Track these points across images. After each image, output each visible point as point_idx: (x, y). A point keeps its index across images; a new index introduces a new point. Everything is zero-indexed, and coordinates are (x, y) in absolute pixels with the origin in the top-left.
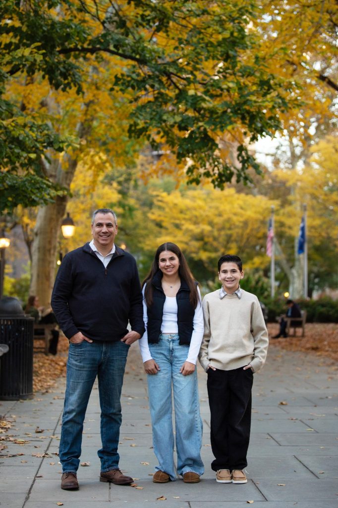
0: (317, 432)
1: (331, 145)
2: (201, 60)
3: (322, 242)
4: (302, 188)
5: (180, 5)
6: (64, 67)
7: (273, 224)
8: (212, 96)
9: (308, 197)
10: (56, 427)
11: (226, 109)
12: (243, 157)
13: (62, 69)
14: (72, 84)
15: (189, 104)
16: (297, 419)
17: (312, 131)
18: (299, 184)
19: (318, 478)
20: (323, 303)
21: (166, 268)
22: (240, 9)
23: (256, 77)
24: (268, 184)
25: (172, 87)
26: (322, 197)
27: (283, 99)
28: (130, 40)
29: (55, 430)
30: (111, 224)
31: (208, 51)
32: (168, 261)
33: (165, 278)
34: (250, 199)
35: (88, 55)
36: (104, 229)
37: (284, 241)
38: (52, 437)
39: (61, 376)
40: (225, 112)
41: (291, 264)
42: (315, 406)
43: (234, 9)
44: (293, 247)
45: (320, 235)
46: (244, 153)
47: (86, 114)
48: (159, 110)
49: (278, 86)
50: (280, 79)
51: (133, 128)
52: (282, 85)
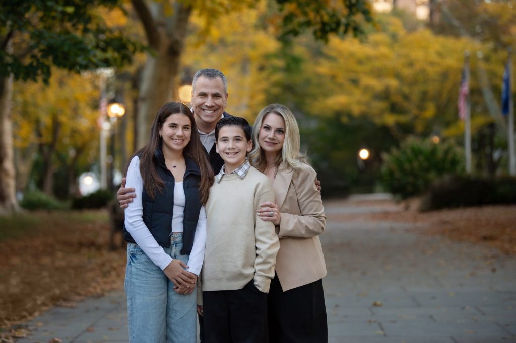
7: (467, 75)
16: (375, 322)
21: (175, 138)
30: (219, 93)
36: (209, 101)
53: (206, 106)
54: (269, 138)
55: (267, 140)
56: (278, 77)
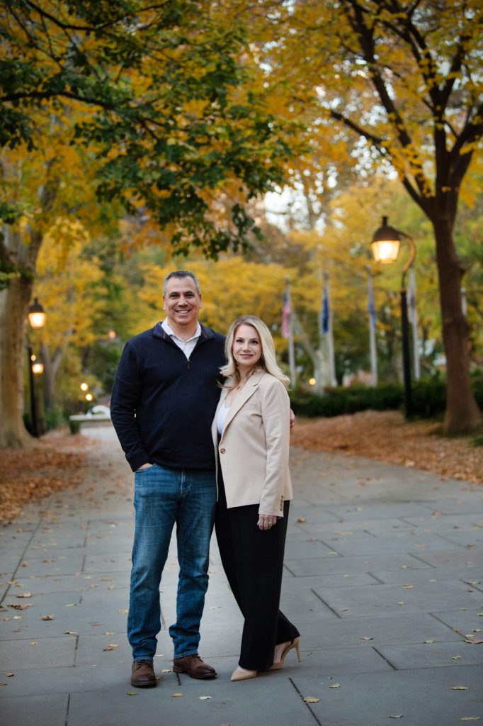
0: (342, 556)
1: (355, 198)
2: (182, 101)
3: (351, 316)
4: (324, 253)
5: (153, 33)
6: (9, 118)
7: (289, 297)
8: (198, 146)
9: (331, 263)
10: (16, 570)
11: (215, 160)
12: (240, 220)
13: (7, 121)
14: (22, 140)
15: (170, 156)
16: (317, 540)
17: (332, 182)
18: (320, 247)
19: (340, 617)
20: (353, 391)
22: (227, 36)
23: (251, 119)
24: (283, 250)
25: (149, 136)
26: (349, 262)
27: (285, 145)
28: (92, 80)
29: (15, 573)
30: (191, 292)
31: (190, 90)
34: (261, 269)
35: (44, 102)
36: (182, 301)
37: (305, 317)
38: (10, 583)
39: (30, 501)
40: (214, 165)
41: (315, 344)
42: (341, 522)
43: (219, 36)
44: (316, 324)
45: (348, 308)
46: (240, 215)
47: (48, 175)
48: (132, 166)
49: (278, 129)
50: (281, 120)
51: (103, 190)
52: (284, 127)
53: (180, 306)
54: (244, 351)
55: (242, 353)
56: (102, 304)
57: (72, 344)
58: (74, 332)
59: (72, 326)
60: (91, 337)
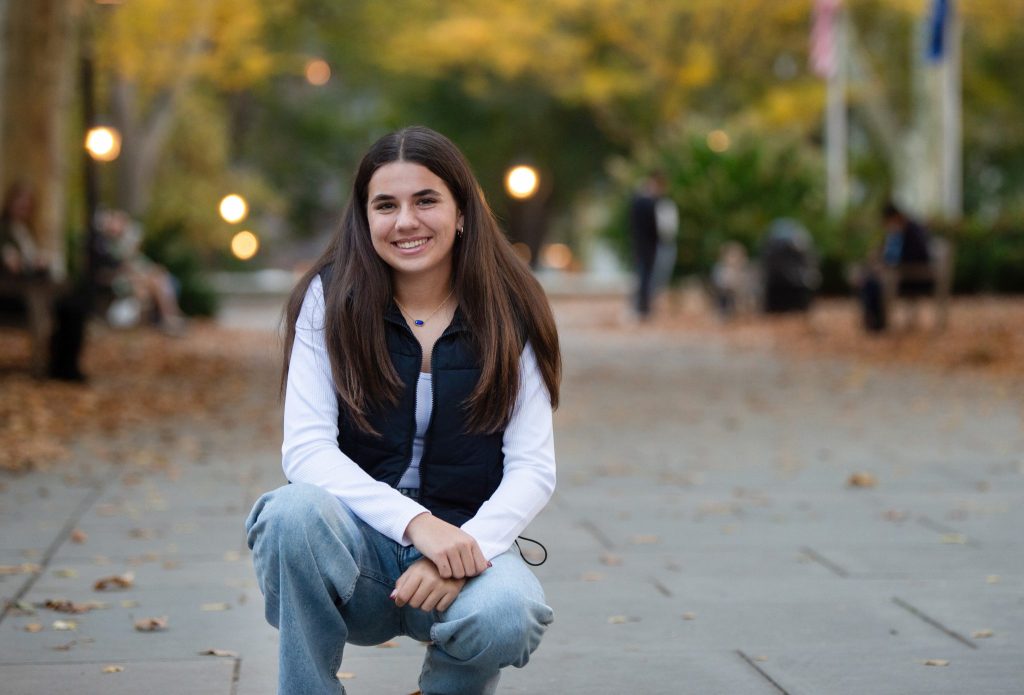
10: (55, 546)
19: (973, 648)
21: (398, 237)
29: (51, 551)
32: (405, 206)
33: (406, 289)
57: (202, 84)
58: (211, 46)
59: (202, 30)
60: (257, 64)
